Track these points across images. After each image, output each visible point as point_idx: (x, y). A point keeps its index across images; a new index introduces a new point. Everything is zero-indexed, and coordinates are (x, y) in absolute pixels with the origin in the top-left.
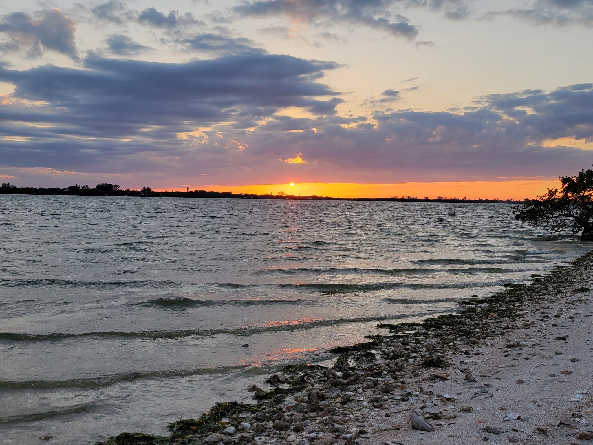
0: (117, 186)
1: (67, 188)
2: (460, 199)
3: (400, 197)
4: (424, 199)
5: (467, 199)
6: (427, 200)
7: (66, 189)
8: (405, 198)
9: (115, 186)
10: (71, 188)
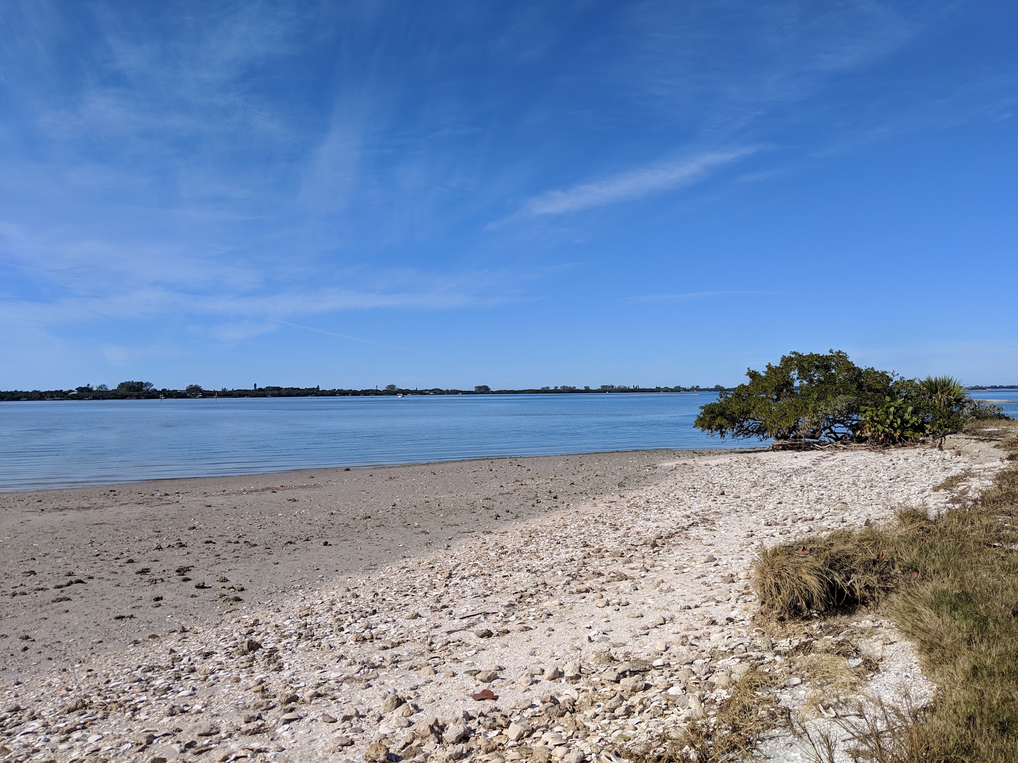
0: (150, 384)
1: (74, 389)
2: (631, 388)
3: (552, 388)
4: (584, 389)
5: (641, 387)
6: (587, 391)
7: (74, 391)
8: (559, 388)
9: (147, 384)
10: (80, 390)
